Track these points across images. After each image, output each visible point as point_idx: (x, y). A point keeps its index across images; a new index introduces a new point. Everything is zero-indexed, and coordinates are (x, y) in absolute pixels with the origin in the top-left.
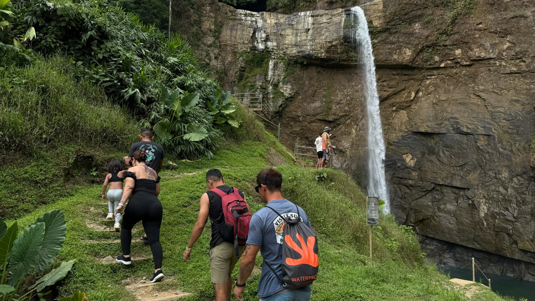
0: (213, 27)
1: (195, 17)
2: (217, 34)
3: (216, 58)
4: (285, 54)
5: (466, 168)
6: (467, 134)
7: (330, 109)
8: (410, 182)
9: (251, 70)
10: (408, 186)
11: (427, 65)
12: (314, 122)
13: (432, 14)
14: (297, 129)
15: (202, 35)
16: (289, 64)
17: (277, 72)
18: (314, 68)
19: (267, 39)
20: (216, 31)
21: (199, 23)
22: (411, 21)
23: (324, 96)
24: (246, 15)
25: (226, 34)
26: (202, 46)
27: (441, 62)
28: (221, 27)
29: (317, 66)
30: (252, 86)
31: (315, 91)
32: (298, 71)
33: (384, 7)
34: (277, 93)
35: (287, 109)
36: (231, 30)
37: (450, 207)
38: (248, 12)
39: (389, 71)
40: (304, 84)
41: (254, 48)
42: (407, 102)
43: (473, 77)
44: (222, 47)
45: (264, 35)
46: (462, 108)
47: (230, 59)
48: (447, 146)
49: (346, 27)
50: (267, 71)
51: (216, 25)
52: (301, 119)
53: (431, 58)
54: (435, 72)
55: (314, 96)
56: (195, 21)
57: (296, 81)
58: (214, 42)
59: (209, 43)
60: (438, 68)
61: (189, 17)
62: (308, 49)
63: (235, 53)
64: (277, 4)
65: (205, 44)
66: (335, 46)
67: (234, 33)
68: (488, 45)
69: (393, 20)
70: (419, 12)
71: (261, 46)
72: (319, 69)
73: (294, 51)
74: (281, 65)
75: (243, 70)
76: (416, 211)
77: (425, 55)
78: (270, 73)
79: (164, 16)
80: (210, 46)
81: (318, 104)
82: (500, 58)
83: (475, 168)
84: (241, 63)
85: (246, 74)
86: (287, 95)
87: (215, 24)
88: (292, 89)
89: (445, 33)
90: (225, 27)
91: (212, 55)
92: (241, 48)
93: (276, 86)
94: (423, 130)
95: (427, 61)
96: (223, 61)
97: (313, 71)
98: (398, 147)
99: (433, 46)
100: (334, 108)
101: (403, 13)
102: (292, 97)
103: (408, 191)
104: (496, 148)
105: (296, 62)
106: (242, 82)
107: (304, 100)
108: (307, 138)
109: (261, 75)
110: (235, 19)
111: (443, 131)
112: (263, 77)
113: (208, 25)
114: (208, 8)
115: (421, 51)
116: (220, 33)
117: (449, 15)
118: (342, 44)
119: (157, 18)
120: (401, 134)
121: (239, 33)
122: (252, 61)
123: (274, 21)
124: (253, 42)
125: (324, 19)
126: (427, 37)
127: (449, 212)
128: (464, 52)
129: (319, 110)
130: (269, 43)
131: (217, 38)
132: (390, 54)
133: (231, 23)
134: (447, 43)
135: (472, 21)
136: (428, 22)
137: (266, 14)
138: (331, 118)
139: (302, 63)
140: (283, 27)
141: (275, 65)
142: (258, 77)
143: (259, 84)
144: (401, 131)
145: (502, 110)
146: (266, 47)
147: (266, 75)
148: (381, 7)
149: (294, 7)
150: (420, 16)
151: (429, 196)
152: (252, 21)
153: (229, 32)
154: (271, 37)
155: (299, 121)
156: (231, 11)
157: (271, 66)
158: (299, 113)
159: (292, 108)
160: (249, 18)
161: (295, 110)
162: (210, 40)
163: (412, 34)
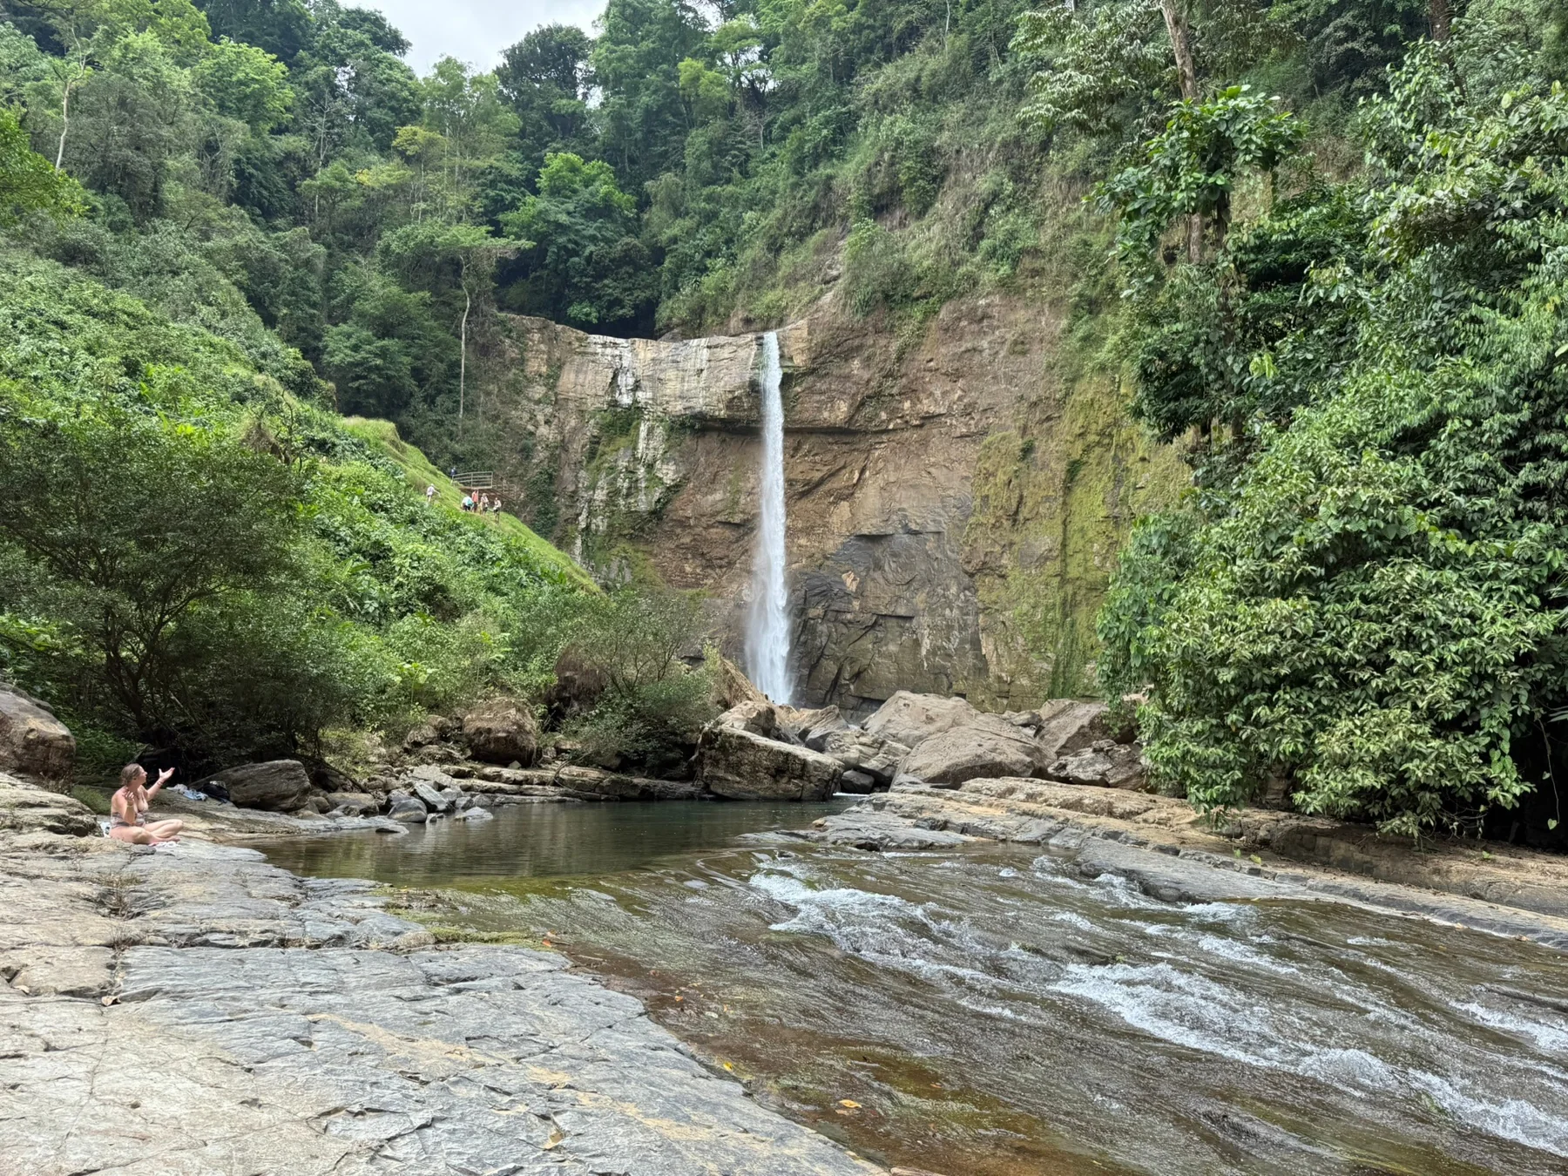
0: (544, 369)
1: (513, 353)
2: (552, 379)
3: (547, 422)
4: (665, 411)
5: (915, 585)
6: (916, 533)
7: (737, 503)
8: (849, 616)
9: (611, 440)
10: (847, 624)
11: (872, 426)
12: (712, 526)
13: (874, 345)
14: (687, 540)
15: (525, 383)
16: (672, 429)
17: (652, 444)
18: (715, 435)
19: (637, 387)
20: (549, 377)
21: (521, 362)
22: (847, 356)
23: (730, 482)
24: (604, 345)
25: (568, 379)
26: (525, 402)
27: (890, 421)
28: (560, 367)
29: (719, 430)
30: (611, 468)
31: (716, 474)
32: (688, 441)
33: (809, 333)
34: (654, 480)
35: (669, 507)
36: (577, 372)
37: (893, 648)
38: (610, 339)
39: (823, 438)
40: (697, 463)
41: (614, 404)
42: (847, 487)
43: (924, 443)
44: (558, 403)
45: (631, 381)
46: (912, 493)
47: (573, 423)
48: (894, 555)
49: (755, 366)
50: (636, 443)
51: (550, 366)
52: (692, 522)
53: (877, 415)
54: (885, 438)
55: (713, 481)
56: (513, 360)
57: (685, 457)
58: (546, 395)
59: (537, 396)
60: (886, 431)
61: (502, 354)
62: (699, 404)
63: (581, 412)
64: (670, 318)
65: (529, 400)
66: (739, 398)
67: (581, 376)
68: (938, 393)
69: (820, 355)
70: (857, 342)
71: (626, 400)
72: (723, 435)
73: (678, 407)
74: (659, 431)
75: (595, 441)
76: (853, 661)
77: (868, 410)
78: (641, 445)
79: (454, 358)
80: (538, 402)
81: (718, 496)
82: (949, 414)
83: (923, 585)
84: (591, 429)
85: (601, 448)
86: (669, 482)
87: (549, 363)
88: (676, 472)
89: (889, 375)
90: (567, 367)
91: (540, 418)
92: (591, 404)
93: (650, 467)
94: (865, 531)
95: (871, 420)
96: (561, 428)
97: (712, 441)
98: (837, 562)
99: (877, 395)
100: (742, 501)
101: (833, 343)
102: (676, 486)
103: (845, 631)
104: (944, 552)
105: (683, 425)
106: (595, 463)
107: (697, 490)
108: (703, 554)
109: (626, 448)
110: (585, 353)
111: (890, 531)
112: (629, 452)
113: (536, 365)
114: (537, 336)
115: (862, 404)
116: (557, 377)
117: (895, 346)
118: (748, 395)
119: (442, 361)
120: (842, 540)
121: (590, 377)
122: (611, 425)
123: (650, 355)
124: (613, 392)
125: (725, 353)
126: (868, 381)
127: (890, 656)
128: (913, 405)
129: (720, 506)
130: (640, 394)
131: (552, 387)
132: (819, 410)
133: (577, 358)
134: (895, 391)
135: (923, 356)
136: (869, 358)
137: (639, 342)
138: (737, 519)
139: (692, 427)
140: (664, 366)
141: (650, 431)
142: (621, 452)
143: (622, 464)
144: (840, 535)
145: (951, 492)
146: (635, 401)
147: (635, 448)
148: (805, 334)
149: (700, 325)
150: (860, 348)
151: (870, 636)
152: (614, 356)
153: (572, 376)
154: (644, 383)
155: (690, 527)
156: (579, 340)
157: (643, 434)
158: (689, 513)
159: (677, 504)
160: (608, 351)
161: (683, 508)
162: (538, 391)
163: (848, 377)
